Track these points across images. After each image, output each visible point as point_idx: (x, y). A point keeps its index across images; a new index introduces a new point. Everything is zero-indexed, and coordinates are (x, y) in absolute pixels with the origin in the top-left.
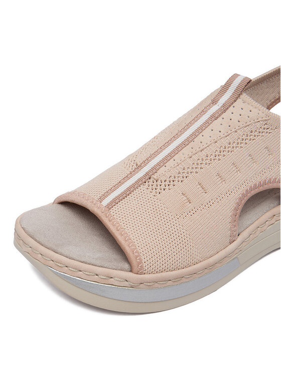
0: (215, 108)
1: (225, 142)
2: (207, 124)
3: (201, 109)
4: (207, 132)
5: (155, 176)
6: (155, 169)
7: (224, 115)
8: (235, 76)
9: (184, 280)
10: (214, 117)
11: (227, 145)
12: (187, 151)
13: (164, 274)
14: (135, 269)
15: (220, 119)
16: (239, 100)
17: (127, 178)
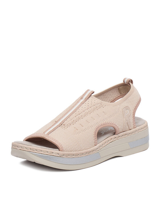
0: (82, 100)
1: (87, 111)
2: (80, 105)
3: (77, 101)
4: (80, 108)
5: (64, 124)
6: (63, 122)
7: (86, 102)
8: (88, 90)
9: (79, 156)
10: (82, 103)
11: (88, 112)
12: (74, 115)
13: (72, 152)
14: (61, 149)
15: (84, 104)
16: (90, 98)
17: (53, 126)
